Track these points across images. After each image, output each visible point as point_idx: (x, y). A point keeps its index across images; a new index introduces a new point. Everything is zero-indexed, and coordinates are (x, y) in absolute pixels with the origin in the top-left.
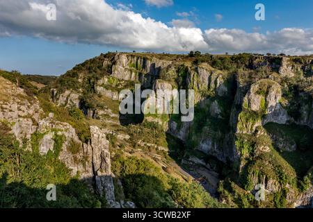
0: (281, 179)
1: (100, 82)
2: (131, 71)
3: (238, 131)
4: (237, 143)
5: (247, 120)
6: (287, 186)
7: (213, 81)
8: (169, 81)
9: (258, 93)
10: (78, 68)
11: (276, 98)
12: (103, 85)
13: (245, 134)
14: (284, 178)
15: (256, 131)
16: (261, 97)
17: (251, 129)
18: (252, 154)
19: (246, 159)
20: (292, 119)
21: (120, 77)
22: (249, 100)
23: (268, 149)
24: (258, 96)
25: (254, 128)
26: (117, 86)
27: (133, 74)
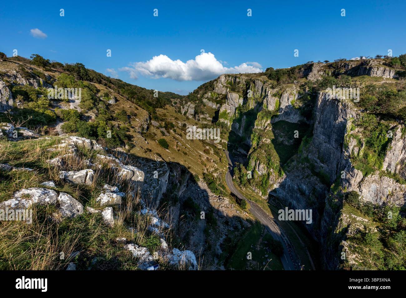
0: (269, 164)
1: (206, 96)
2: (227, 87)
3: (255, 127)
4: (252, 136)
5: (263, 118)
6: (272, 170)
7: (264, 90)
8: (238, 92)
9: (275, 95)
10: (200, 88)
11: (288, 99)
12: (207, 98)
13: (260, 130)
14: (270, 164)
15: (267, 127)
16: (277, 99)
17: (264, 126)
18: (258, 145)
19: (254, 148)
20: (305, 119)
21: (219, 92)
22: (267, 102)
23: (269, 141)
24: (274, 98)
25: (266, 125)
26: (217, 98)
27: (228, 89)
